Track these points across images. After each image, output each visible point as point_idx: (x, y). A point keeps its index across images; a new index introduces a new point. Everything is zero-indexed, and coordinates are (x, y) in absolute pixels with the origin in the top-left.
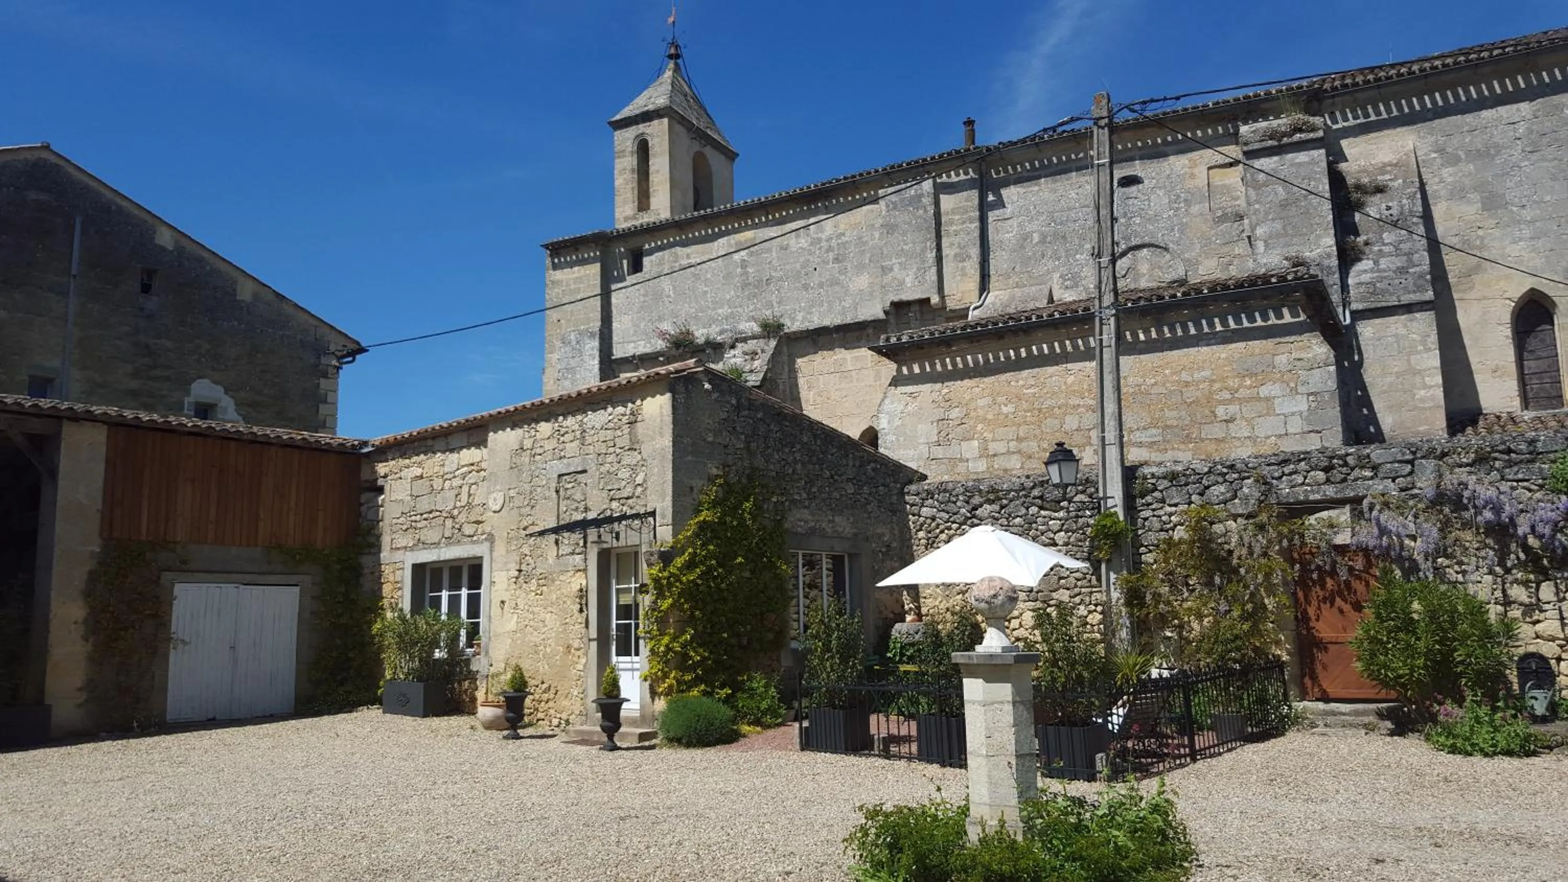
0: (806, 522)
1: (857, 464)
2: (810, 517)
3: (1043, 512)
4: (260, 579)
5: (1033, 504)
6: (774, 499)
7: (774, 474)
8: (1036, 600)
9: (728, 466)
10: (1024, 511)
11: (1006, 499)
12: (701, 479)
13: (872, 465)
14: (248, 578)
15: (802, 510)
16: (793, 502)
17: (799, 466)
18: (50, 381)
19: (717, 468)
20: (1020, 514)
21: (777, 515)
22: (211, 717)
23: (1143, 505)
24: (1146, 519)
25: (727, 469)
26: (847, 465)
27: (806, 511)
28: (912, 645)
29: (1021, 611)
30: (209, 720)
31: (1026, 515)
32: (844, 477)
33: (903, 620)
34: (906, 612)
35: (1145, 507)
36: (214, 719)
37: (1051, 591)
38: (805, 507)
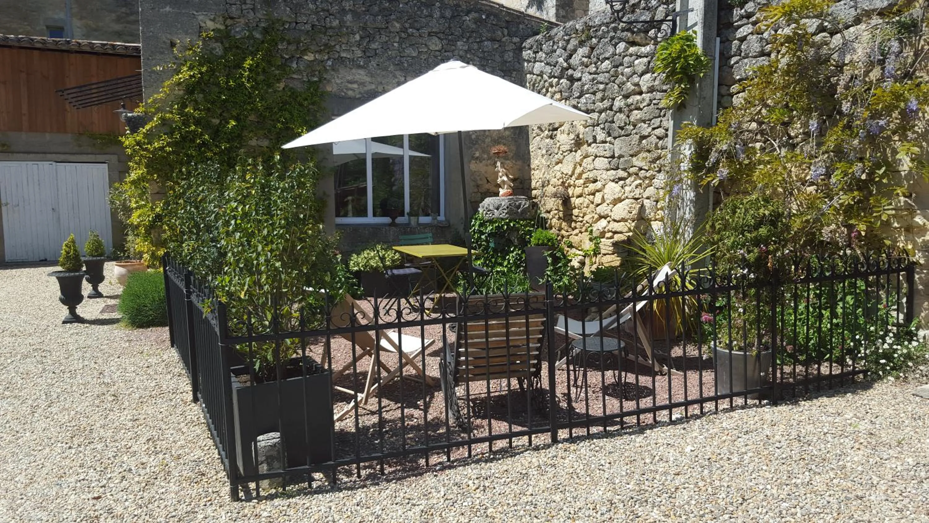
0: (363, 84)
1: (448, 14)
2: (368, 79)
3: (632, 50)
4: (72, 158)
5: (621, 40)
6: (309, 57)
7: (308, 27)
8: (617, 168)
9: (232, 18)
10: (611, 50)
11: (595, 37)
12: (187, 33)
13: (473, 15)
14: (62, 157)
15: (354, 71)
16: (341, 60)
17: (349, 17)
18: (62, 29)
19: (213, 20)
20: (607, 55)
21: (313, 76)
22: (42, 258)
23: (742, 17)
24: (743, 40)
25: (229, 22)
26: (431, 16)
27: (362, 72)
28: (491, 222)
29: (603, 183)
30: (42, 260)
31: (614, 54)
32: (425, 31)
33: (497, 194)
34: (499, 186)
35: (745, 21)
36: (46, 260)
37: (632, 156)
38: (360, 67)
